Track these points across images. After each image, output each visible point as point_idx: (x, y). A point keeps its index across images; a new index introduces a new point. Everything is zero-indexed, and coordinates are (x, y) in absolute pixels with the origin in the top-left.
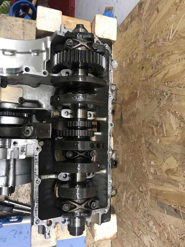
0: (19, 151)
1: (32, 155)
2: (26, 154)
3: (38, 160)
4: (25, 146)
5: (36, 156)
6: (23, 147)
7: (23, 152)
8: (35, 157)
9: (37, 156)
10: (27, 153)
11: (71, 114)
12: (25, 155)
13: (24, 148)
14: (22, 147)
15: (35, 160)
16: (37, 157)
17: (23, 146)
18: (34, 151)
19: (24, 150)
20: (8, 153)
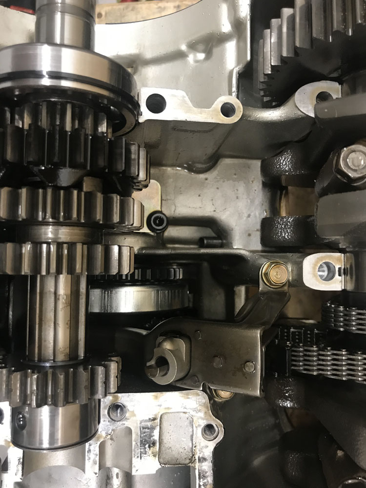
0: (134, 443)
1: (184, 456)
2: (159, 455)
3: (210, 480)
4: (154, 419)
5: (202, 460)
6: (149, 424)
7: (149, 447)
8: (197, 465)
9: (205, 459)
10: (163, 449)
11: (344, 272)
12: (157, 458)
13: (152, 428)
14: (143, 424)
15: (199, 479)
16: (207, 467)
17: (146, 421)
18: (192, 440)
19: (151, 436)
20: (89, 451)
